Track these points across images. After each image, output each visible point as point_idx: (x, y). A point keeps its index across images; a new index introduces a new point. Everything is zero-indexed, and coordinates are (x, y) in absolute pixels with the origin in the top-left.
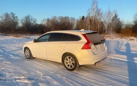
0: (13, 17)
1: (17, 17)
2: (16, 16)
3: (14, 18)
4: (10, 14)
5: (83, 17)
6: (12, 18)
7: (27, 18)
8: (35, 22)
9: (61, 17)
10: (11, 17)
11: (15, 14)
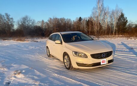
0: (8, 18)
1: (12, 19)
2: (10, 17)
3: (9, 20)
4: (5, 15)
5: (80, 18)
6: (7, 20)
7: (25, 19)
8: (33, 23)
9: (56, 18)
10: (5, 18)
11: (9, 15)
